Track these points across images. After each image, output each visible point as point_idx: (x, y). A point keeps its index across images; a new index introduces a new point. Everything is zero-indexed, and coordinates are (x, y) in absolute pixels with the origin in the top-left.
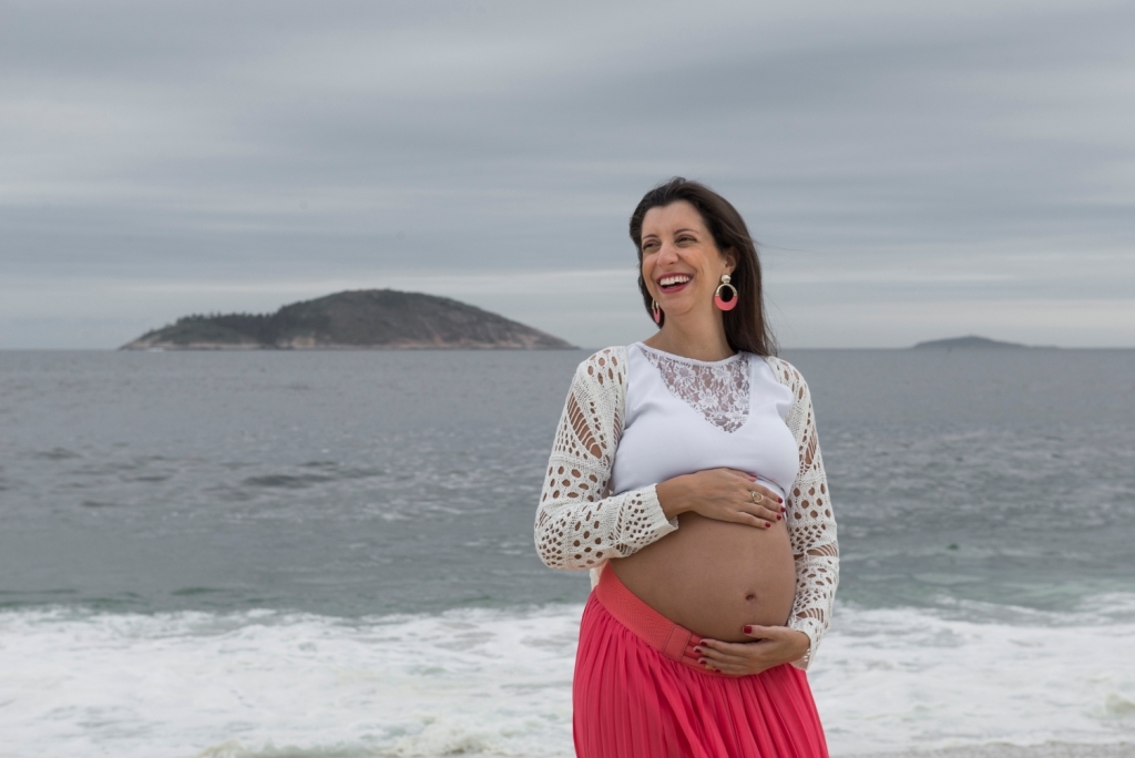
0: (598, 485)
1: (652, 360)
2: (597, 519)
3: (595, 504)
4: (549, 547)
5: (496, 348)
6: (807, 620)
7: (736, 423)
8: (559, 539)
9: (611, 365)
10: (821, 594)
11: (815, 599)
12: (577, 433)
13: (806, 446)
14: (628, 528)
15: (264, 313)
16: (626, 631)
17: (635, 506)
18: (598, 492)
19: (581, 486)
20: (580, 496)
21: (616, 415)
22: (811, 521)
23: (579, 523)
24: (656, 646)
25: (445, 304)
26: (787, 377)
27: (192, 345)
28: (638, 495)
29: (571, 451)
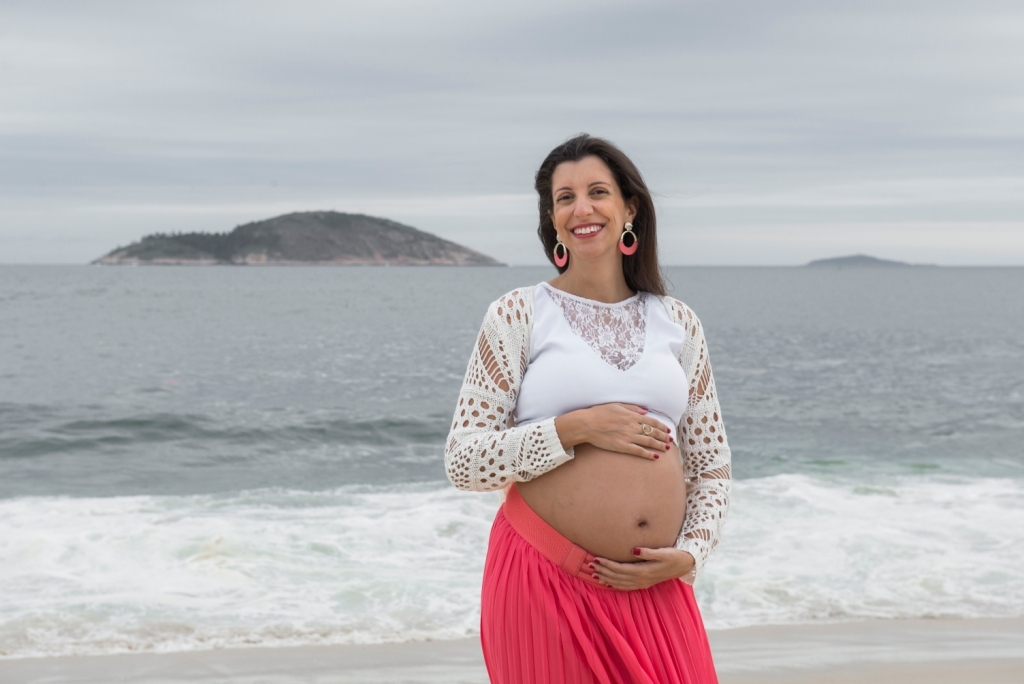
0: (504, 416)
1: (556, 299)
2: (501, 447)
3: (500, 434)
4: (458, 471)
5: (431, 265)
6: (693, 541)
7: (630, 361)
8: (467, 465)
9: (519, 307)
10: (709, 515)
11: (703, 520)
12: (486, 368)
13: (698, 379)
14: (529, 457)
15: (221, 232)
16: (529, 547)
17: (535, 437)
18: (504, 422)
19: (489, 417)
20: (487, 426)
21: (522, 353)
22: (705, 447)
23: (485, 451)
24: (556, 560)
25: (385, 224)
26: (680, 316)
27: (156, 261)
28: (539, 427)
29: (480, 384)
